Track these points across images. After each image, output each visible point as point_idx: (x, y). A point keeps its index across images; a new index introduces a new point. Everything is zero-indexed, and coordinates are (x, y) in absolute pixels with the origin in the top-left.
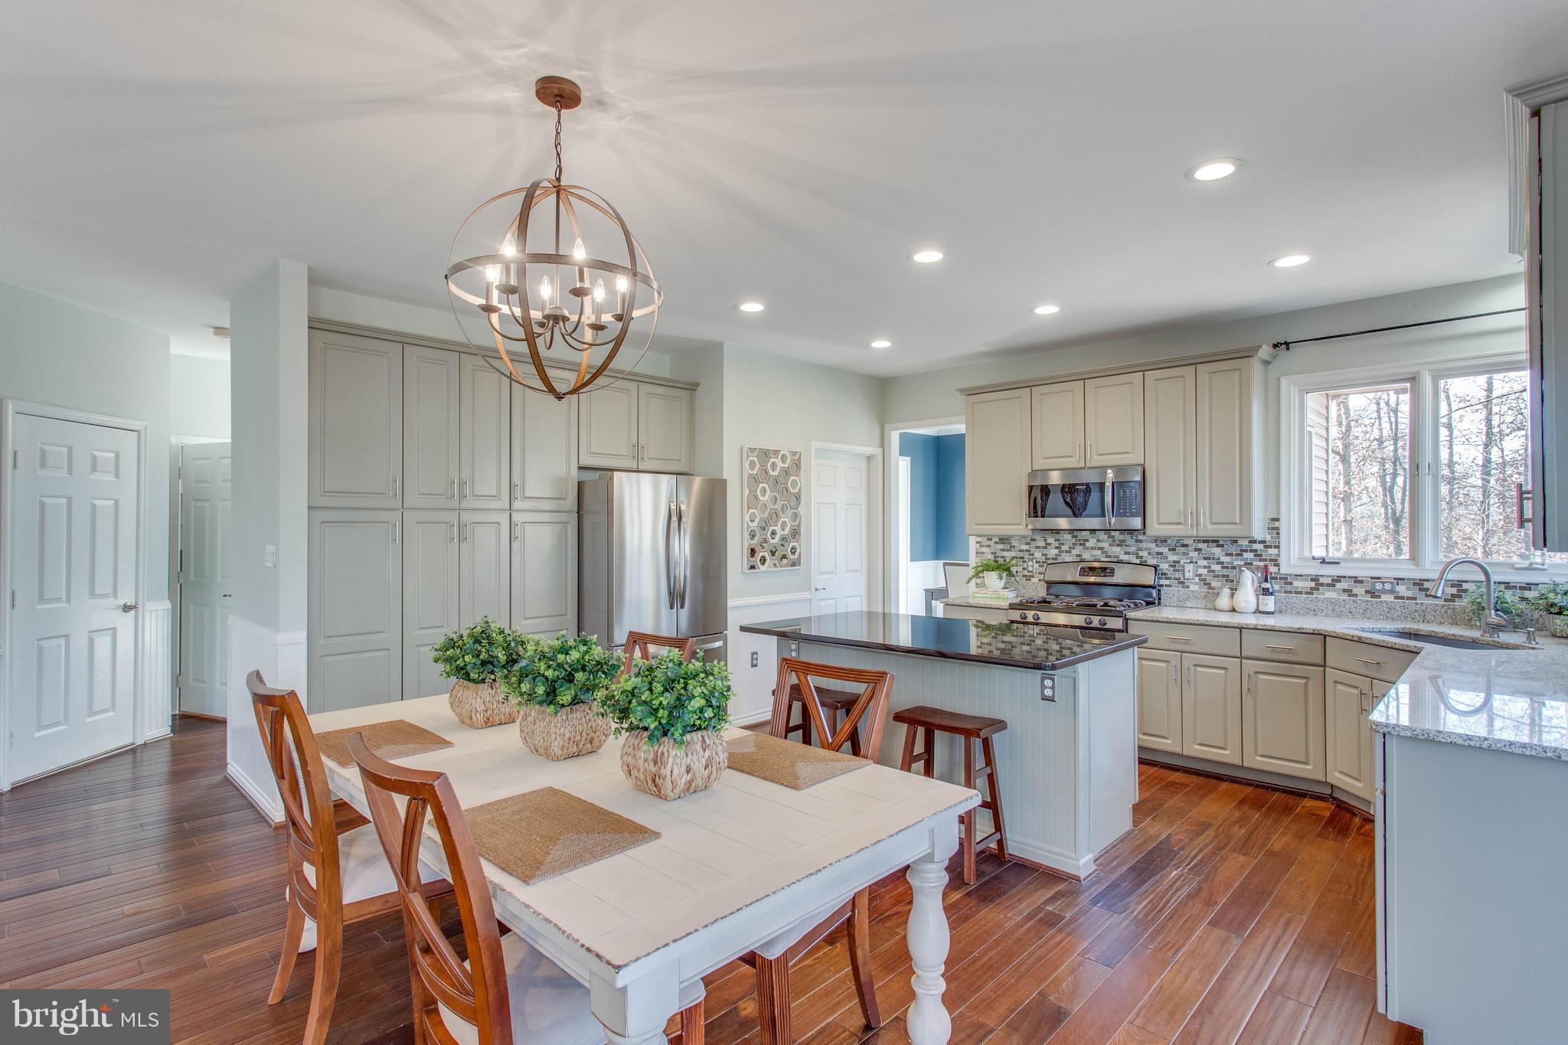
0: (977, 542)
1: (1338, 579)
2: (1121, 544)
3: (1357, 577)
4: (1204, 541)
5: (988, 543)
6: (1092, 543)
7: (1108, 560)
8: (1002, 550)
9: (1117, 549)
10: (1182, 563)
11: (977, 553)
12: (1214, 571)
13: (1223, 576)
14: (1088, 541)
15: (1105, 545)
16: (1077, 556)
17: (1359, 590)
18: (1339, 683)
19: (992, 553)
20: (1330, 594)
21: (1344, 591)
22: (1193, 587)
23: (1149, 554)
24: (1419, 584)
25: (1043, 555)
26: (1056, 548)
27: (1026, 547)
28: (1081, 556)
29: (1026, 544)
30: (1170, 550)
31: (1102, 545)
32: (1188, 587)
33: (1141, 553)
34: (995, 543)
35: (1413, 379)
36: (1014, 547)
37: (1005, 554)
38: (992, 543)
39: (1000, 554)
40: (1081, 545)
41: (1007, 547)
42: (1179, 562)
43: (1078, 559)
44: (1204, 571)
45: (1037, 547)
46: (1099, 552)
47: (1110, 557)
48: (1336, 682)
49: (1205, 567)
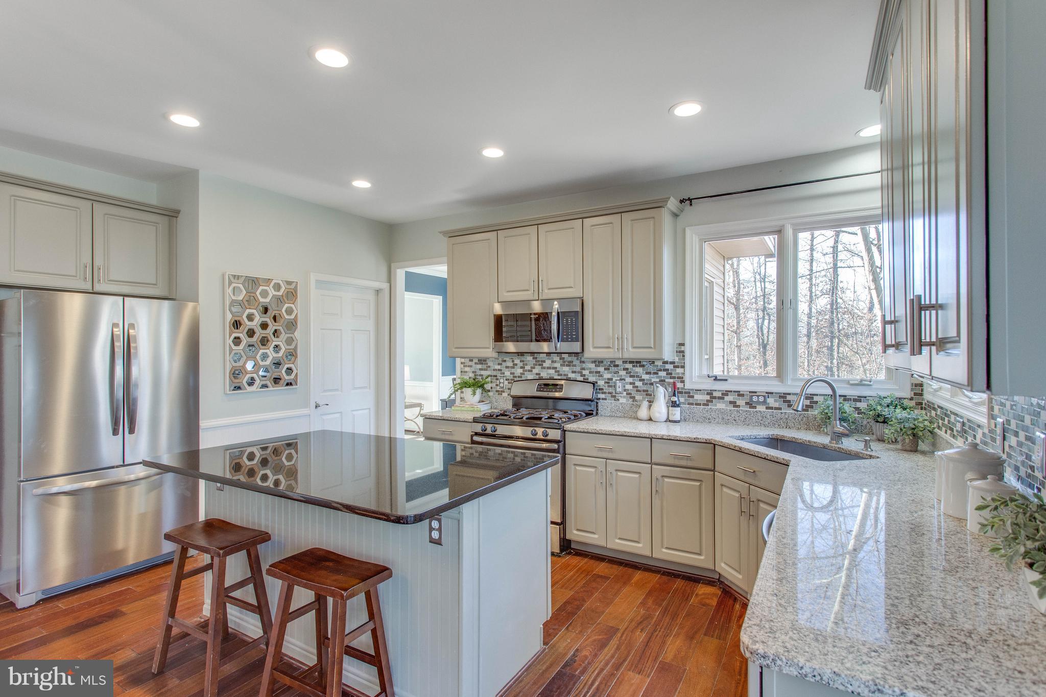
0: (462, 363)
1: (726, 393)
2: (570, 364)
3: (739, 392)
4: (631, 362)
5: (470, 363)
6: (548, 363)
7: (559, 377)
8: (481, 369)
9: (566, 369)
10: (614, 380)
11: (462, 372)
12: (637, 387)
13: (644, 391)
14: (544, 362)
15: (557, 365)
16: (537, 374)
17: (741, 402)
18: (725, 486)
19: (473, 372)
20: (721, 405)
21: (731, 402)
22: (623, 400)
23: (590, 372)
24: (783, 397)
25: (511, 373)
26: (521, 367)
27: (498, 367)
28: (539, 374)
29: (499, 364)
30: (605, 369)
31: (556, 365)
32: (618, 400)
33: (584, 372)
34: (476, 363)
35: (779, 232)
36: (489, 367)
37: (483, 372)
39: (479, 372)
40: (540, 365)
41: (484, 366)
42: (612, 379)
43: (537, 377)
44: (629, 387)
45: (507, 367)
46: (552, 371)
47: (561, 375)
48: (722, 485)
49: (631, 383)
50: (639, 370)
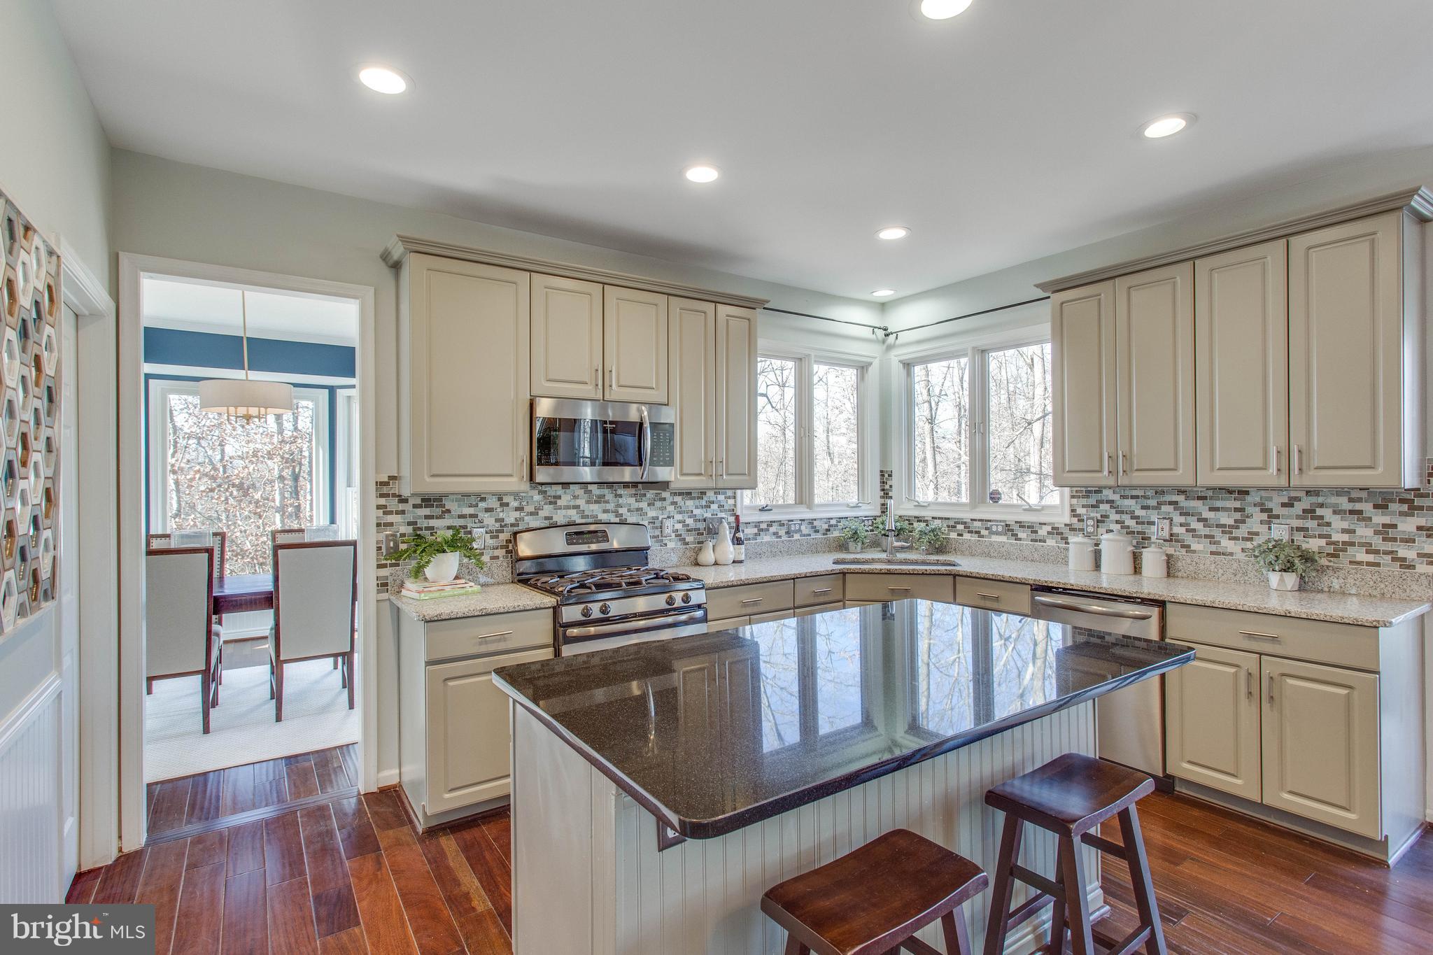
0: (379, 507)
1: (770, 524)
2: (600, 500)
3: (781, 521)
4: (680, 494)
5: (401, 507)
6: (565, 499)
7: (583, 521)
8: (427, 517)
9: (595, 507)
10: (660, 519)
11: (378, 525)
14: (559, 497)
15: (581, 502)
16: (546, 518)
17: (782, 532)
19: (409, 524)
20: (766, 538)
21: (774, 534)
22: (671, 545)
23: (629, 510)
24: (812, 523)
25: (497, 520)
26: (517, 509)
27: (471, 511)
28: (551, 518)
29: (470, 506)
30: (649, 505)
31: (578, 502)
32: (666, 545)
33: (621, 511)
34: (415, 506)
36: (449, 511)
37: (432, 523)
38: (407, 507)
39: (423, 523)
40: (551, 503)
41: (438, 511)
42: (658, 518)
43: (547, 523)
44: (679, 526)
45: (488, 510)
46: (573, 512)
47: (587, 517)
50: (690, 503)
